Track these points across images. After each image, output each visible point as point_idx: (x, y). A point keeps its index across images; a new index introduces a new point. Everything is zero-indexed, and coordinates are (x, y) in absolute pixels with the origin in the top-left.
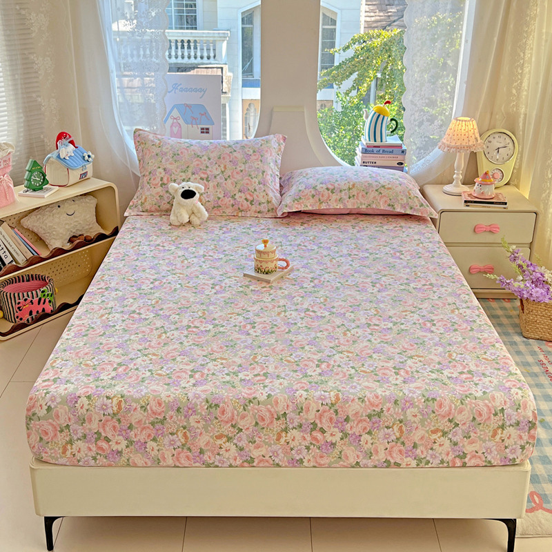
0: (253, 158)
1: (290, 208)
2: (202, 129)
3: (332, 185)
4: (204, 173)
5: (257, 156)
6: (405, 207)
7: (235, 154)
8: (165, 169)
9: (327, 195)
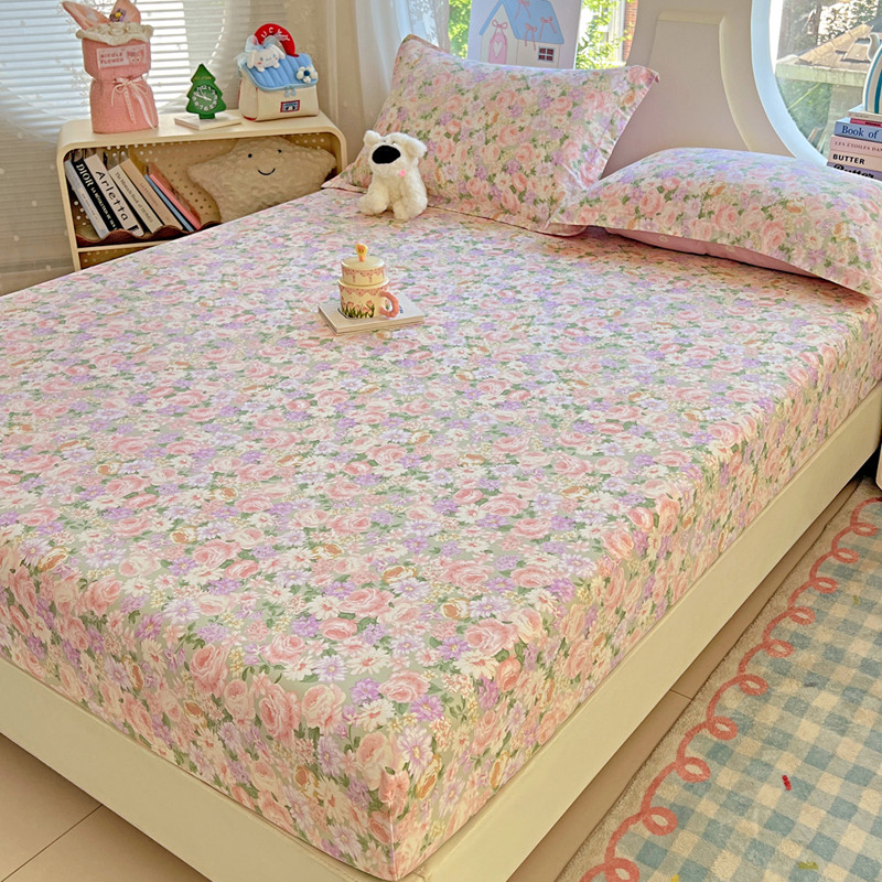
0: (556, 105)
1: (570, 216)
2: (542, 50)
3: (674, 181)
4: (455, 124)
5: (565, 104)
6: (814, 259)
7: (525, 94)
8: (399, 110)
9: (655, 201)
